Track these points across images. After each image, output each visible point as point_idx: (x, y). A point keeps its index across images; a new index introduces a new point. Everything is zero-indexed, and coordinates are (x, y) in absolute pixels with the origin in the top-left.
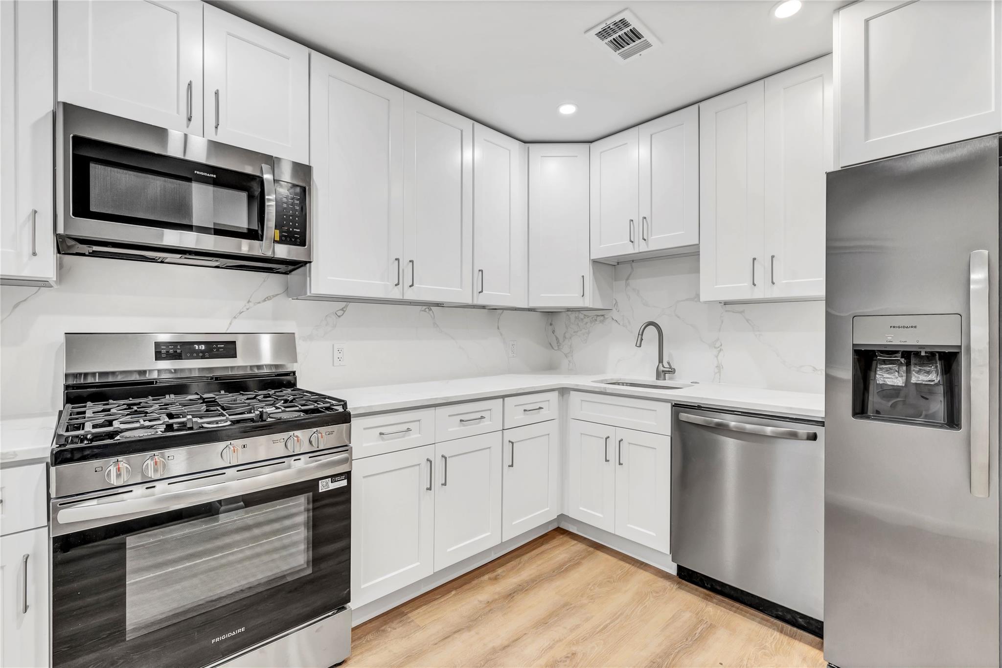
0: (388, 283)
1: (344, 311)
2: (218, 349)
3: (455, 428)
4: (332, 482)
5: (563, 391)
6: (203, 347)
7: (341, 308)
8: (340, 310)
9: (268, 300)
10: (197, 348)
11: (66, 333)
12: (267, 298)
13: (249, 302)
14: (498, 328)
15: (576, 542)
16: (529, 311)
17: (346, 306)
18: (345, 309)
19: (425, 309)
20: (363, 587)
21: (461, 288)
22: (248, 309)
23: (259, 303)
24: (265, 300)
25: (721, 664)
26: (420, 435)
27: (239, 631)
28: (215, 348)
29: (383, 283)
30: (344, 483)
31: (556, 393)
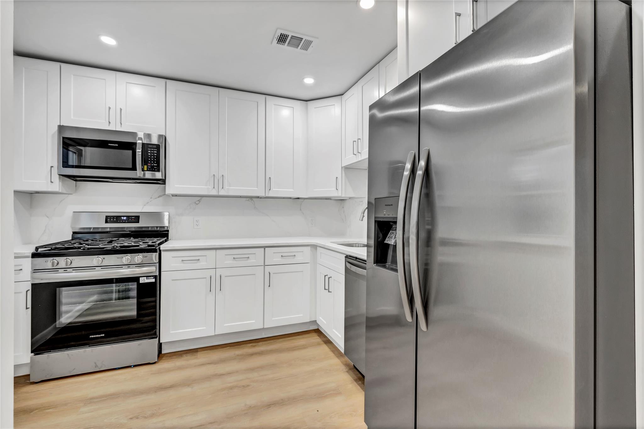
0: (209, 187)
1: (200, 202)
2: (132, 219)
3: (229, 262)
4: (147, 279)
5: (314, 247)
6: (125, 218)
7: (198, 200)
8: (198, 201)
9: (161, 197)
10: (123, 218)
11: (74, 212)
12: (160, 196)
13: (151, 198)
14: (301, 210)
15: (318, 337)
16: (326, 199)
17: (201, 199)
18: (200, 201)
19: (249, 199)
20: (171, 332)
21: (257, 188)
22: (151, 201)
23: (156, 198)
24: (159, 197)
25: (318, 411)
26: (206, 263)
27: (102, 335)
28: (130, 219)
29: (206, 187)
30: (153, 280)
31: (309, 248)
